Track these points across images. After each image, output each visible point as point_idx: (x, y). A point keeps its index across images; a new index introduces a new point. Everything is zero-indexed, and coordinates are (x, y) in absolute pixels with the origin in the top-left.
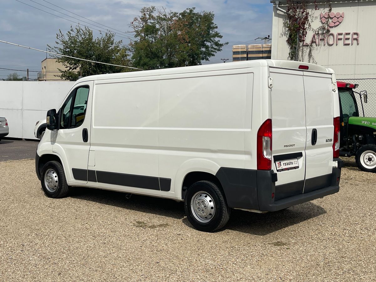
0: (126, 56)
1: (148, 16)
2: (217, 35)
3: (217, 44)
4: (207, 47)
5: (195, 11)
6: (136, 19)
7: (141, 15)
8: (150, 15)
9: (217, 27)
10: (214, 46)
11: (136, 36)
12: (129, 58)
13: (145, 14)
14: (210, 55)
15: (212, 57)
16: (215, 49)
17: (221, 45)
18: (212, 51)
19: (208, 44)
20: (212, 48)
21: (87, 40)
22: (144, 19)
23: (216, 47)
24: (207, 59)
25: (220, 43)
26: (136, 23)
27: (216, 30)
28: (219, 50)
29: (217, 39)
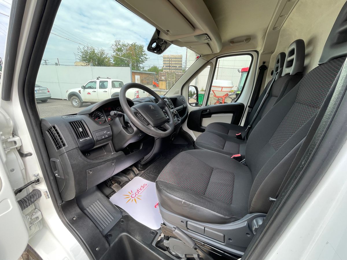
0: (110, 61)
1: (118, 44)
2: (145, 54)
3: (145, 58)
4: (142, 59)
5: (136, 44)
6: (113, 45)
7: (115, 43)
8: (119, 44)
9: (145, 51)
10: (144, 59)
11: (114, 52)
12: (111, 61)
13: (116, 43)
14: (143, 62)
15: (144, 63)
17: (147, 59)
18: (144, 61)
19: (142, 58)
21: (92, 52)
22: (116, 45)
24: (142, 64)
25: (146, 58)
26: (113, 47)
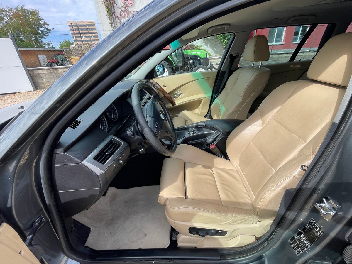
2: (45, 24)
3: (47, 29)
5: (25, 8)
9: (43, 19)
14: (45, 35)
15: (47, 37)
16: (47, 32)
20: (45, 31)
23: (47, 31)
25: (49, 29)
27: (43, 21)
28: (50, 33)
29: (46, 26)
